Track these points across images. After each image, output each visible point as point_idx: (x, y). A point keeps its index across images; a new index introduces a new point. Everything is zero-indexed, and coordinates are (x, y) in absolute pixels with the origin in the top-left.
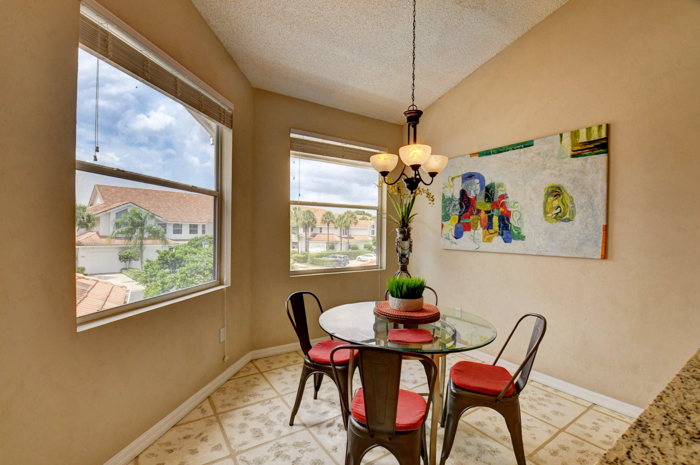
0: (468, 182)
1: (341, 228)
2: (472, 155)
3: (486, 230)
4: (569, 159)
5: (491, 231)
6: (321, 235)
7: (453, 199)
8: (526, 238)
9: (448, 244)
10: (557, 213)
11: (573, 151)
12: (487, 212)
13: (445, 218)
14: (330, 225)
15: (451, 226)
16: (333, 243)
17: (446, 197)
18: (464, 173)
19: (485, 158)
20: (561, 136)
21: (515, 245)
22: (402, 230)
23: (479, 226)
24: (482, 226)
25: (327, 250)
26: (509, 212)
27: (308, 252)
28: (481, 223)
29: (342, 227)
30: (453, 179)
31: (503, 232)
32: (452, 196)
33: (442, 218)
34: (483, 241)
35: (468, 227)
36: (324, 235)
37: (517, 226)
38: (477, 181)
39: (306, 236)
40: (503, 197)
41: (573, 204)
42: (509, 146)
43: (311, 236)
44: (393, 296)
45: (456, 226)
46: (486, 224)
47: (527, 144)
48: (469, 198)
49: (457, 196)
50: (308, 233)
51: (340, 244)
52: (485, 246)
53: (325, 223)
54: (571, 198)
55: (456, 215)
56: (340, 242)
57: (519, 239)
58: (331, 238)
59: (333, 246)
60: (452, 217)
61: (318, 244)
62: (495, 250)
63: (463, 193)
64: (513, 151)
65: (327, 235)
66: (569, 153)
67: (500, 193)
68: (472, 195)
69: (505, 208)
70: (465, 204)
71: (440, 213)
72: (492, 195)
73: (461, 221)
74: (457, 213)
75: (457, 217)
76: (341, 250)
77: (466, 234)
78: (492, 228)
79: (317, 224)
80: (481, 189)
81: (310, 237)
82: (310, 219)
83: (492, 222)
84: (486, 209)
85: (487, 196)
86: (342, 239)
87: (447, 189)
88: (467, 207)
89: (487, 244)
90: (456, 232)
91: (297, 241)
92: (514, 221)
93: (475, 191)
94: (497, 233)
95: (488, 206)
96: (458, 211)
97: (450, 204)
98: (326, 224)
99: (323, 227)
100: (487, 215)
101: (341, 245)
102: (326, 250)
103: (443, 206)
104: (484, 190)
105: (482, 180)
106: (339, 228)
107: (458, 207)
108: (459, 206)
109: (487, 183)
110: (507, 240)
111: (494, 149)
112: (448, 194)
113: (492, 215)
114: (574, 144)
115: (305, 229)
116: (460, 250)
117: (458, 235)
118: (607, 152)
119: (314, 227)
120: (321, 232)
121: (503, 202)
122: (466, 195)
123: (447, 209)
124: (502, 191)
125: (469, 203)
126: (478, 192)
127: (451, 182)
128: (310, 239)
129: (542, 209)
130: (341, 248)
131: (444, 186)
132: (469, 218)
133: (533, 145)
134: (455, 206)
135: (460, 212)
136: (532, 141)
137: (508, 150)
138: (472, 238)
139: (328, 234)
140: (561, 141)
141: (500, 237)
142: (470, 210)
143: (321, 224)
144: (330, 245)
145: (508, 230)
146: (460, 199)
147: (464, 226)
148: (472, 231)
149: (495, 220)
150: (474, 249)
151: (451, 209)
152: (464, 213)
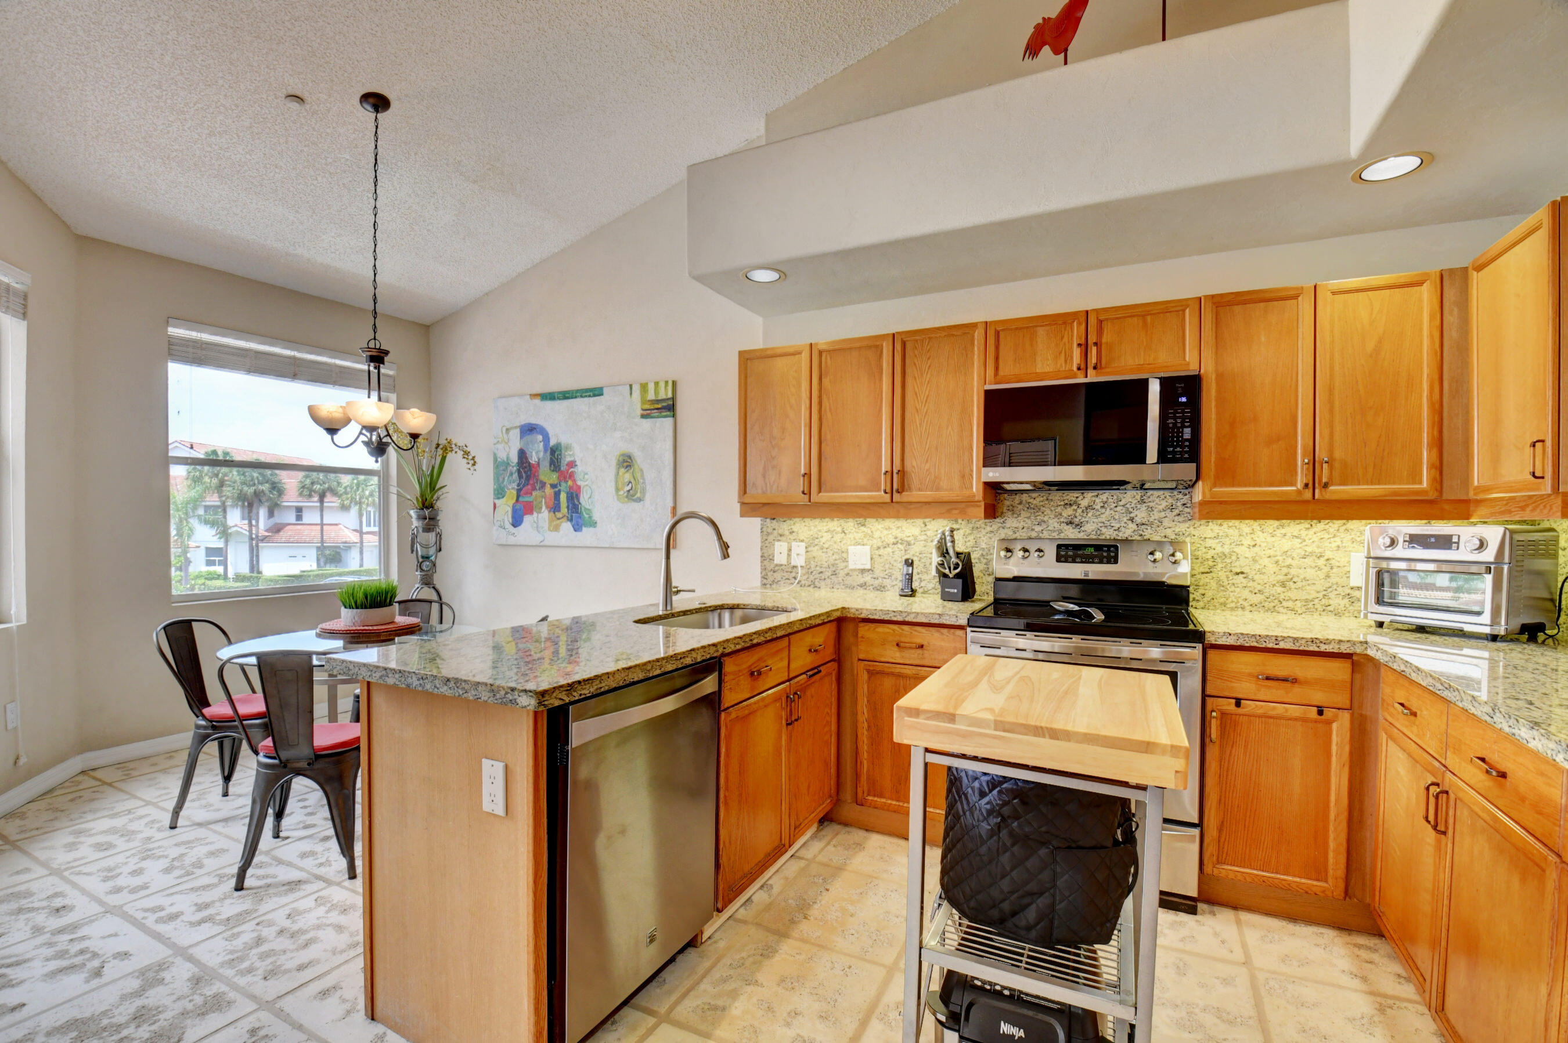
0: (528, 438)
1: (360, 510)
2: (534, 396)
3: (552, 513)
4: (638, 420)
5: (559, 515)
6: (299, 527)
7: (508, 464)
8: (598, 524)
9: (502, 537)
10: (629, 491)
11: (643, 410)
12: (553, 486)
13: (498, 493)
14: (326, 500)
15: (506, 505)
16: (339, 547)
17: (499, 460)
18: (523, 423)
19: (549, 404)
20: (631, 386)
21: (587, 535)
22: (421, 512)
23: (544, 508)
24: (547, 507)
25: (318, 565)
26: (579, 487)
27: (259, 572)
28: (546, 503)
29: (364, 506)
30: (508, 430)
31: (572, 516)
32: (508, 458)
33: (494, 494)
34: (549, 530)
35: (529, 509)
36: (308, 527)
37: (587, 507)
38: (540, 437)
39: (250, 531)
40: (572, 464)
41: (644, 479)
42: (577, 391)
43: (267, 531)
44: (346, 607)
45: (514, 507)
46: (551, 504)
47: (596, 392)
48: (529, 463)
49: (515, 459)
50: (257, 522)
51: (358, 550)
52: (552, 538)
53: (310, 496)
54: (642, 470)
55: (513, 488)
56: (358, 545)
57: (591, 526)
58: (330, 534)
59: (338, 554)
60: (508, 491)
61: (293, 552)
62: (563, 543)
63: (522, 454)
64: (582, 399)
65: (319, 527)
66: (639, 412)
67: (569, 459)
68: (533, 459)
69: (574, 481)
70: (525, 472)
71: (490, 486)
72: (559, 460)
73: (521, 499)
74: (515, 485)
75: (515, 492)
76: (361, 565)
77: (528, 519)
78: (559, 511)
79: (285, 498)
80: (545, 451)
81: (262, 533)
82: (261, 484)
83: (559, 500)
84: (551, 482)
85: (552, 463)
86: (365, 536)
87: (500, 446)
88: (528, 478)
89: (554, 533)
90: (513, 517)
91: (220, 544)
92: (584, 500)
93: (537, 453)
94: (565, 518)
95: (554, 478)
96: (516, 483)
97: (504, 470)
98: (316, 499)
99: (307, 507)
100: (552, 491)
101: (361, 553)
102: (314, 567)
103: (495, 473)
104: (549, 452)
105: (546, 438)
106: (354, 510)
107: (515, 476)
108: (517, 474)
109: (553, 442)
110: (577, 528)
111: (560, 393)
112: (502, 455)
113: (560, 491)
114: (644, 401)
115: (246, 511)
116: (520, 545)
117: (516, 522)
118: (674, 416)
119: (277, 505)
120: (299, 517)
121: (572, 472)
122: (526, 458)
123: (501, 480)
124: (570, 455)
125: (531, 470)
126: (541, 455)
127: (505, 436)
128: (264, 539)
129: (613, 484)
130: (362, 559)
131: (496, 441)
132: (531, 494)
133: (602, 395)
134: (511, 474)
135: (518, 485)
136: (601, 389)
137: (576, 397)
138: (535, 525)
139: (322, 525)
140: (631, 394)
141: (569, 523)
142: (531, 482)
143: (300, 499)
144: (327, 552)
145: (577, 513)
146: (518, 463)
147: (524, 507)
148: (535, 515)
149: (563, 497)
150: (538, 544)
151: (506, 478)
152: (524, 486)
